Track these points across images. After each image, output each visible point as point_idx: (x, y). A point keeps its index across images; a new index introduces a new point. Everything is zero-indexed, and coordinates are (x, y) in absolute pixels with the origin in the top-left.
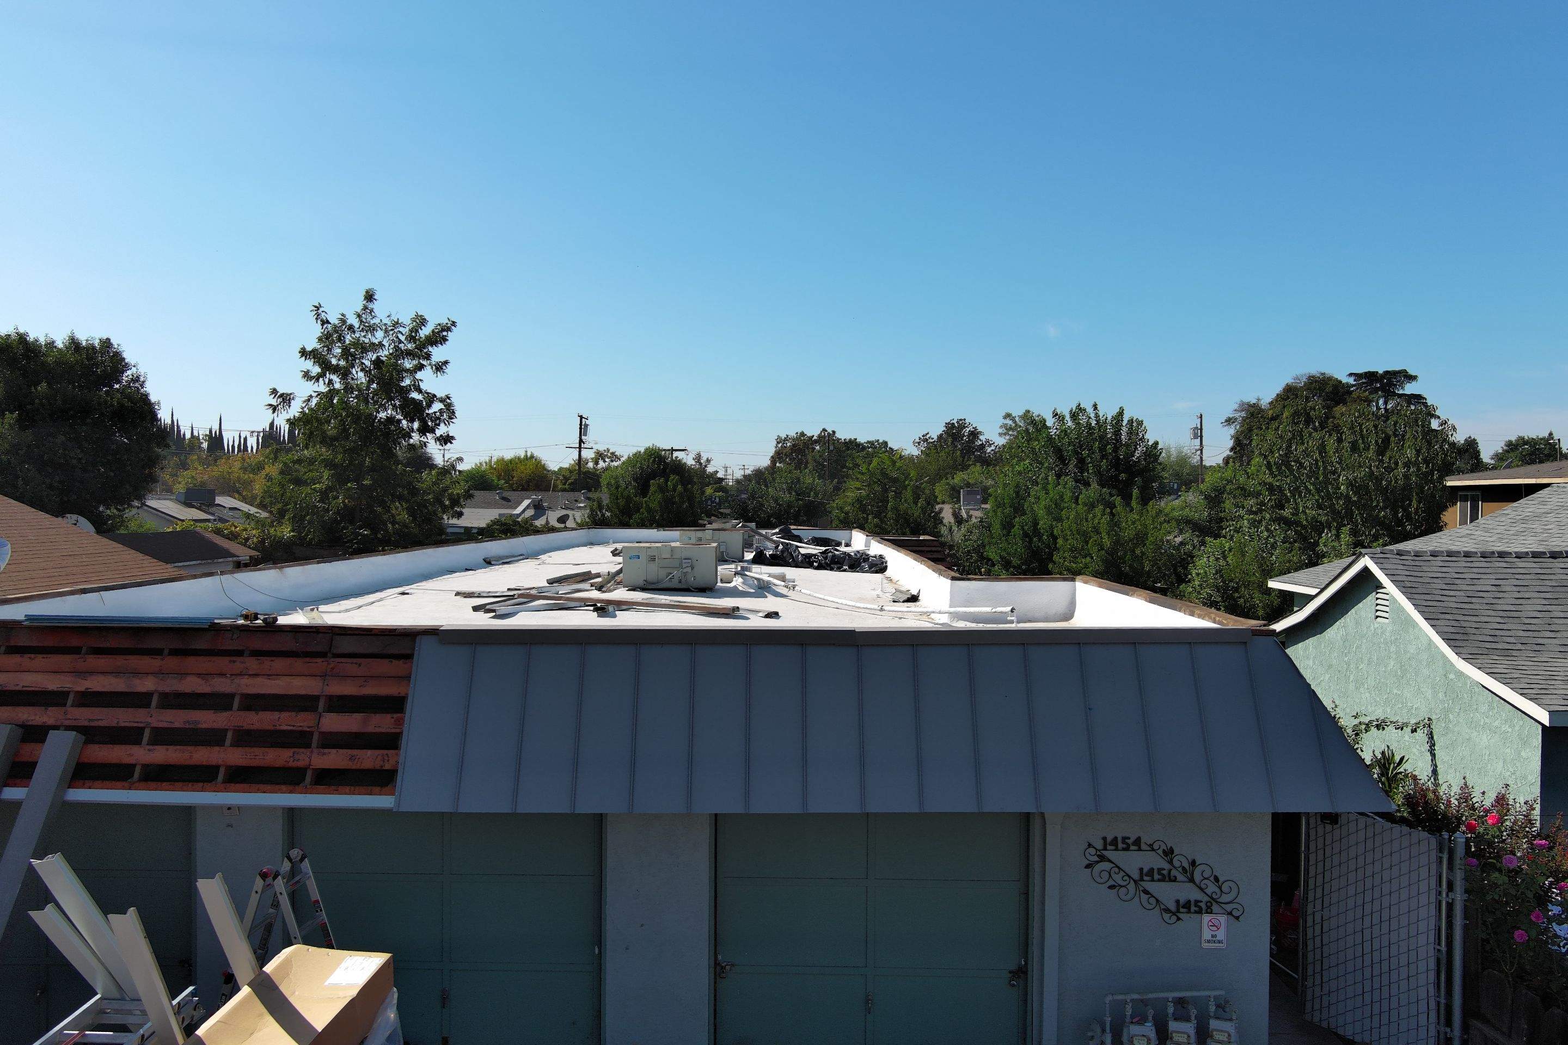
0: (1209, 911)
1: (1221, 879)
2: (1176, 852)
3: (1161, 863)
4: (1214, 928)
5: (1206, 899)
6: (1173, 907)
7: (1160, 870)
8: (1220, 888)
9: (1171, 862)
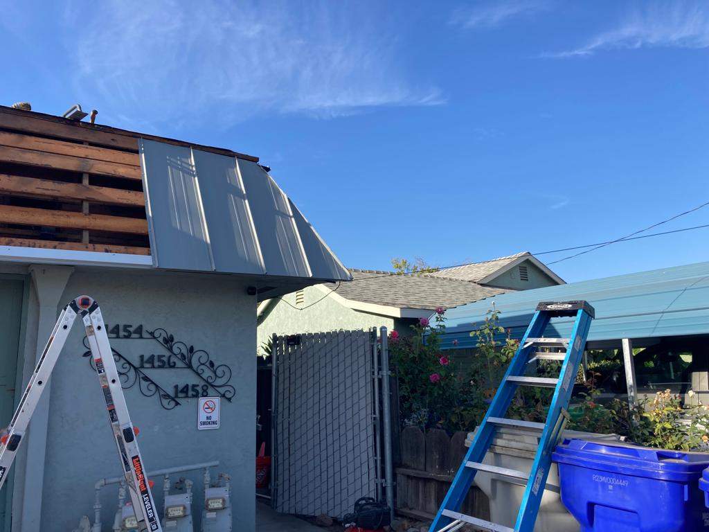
0: (205, 395)
1: (216, 364)
2: (175, 340)
3: (160, 350)
4: (209, 410)
5: (203, 383)
6: (171, 392)
7: (160, 357)
8: (215, 372)
9: (170, 349)
